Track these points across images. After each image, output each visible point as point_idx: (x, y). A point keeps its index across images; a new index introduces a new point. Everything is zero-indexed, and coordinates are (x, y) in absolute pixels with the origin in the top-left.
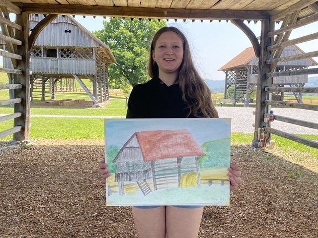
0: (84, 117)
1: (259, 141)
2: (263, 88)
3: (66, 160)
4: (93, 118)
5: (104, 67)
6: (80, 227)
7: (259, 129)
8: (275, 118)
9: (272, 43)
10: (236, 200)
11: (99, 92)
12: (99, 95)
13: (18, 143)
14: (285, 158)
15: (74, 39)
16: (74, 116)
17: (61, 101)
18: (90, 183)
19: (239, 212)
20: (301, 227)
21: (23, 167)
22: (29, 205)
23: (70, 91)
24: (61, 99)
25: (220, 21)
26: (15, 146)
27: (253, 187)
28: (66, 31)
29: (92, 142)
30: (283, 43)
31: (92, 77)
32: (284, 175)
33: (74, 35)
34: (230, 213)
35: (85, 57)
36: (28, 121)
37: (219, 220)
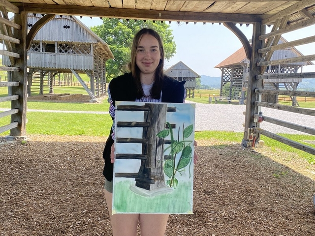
0: (80, 112)
1: (248, 141)
2: (253, 89)
3: (60, 157)
4: (89, 114)
5: (102, 63)
6: (70, 224)
7: (249, 129)
8: (263, 119)
9: (263, 46)
10: (220, 200)
11: (97, 87)
12: (96, 90)
13: (15, 139)
14: (273, 159)
15: (72, 34)
16: (71, 112)
17: (58, 95)
18: (82, 180)
19: (221, 212)
20: (278, 227)
21: (19, 164)
22: (22, 201)
23: (68, 85)
24: (59, 93)
25: (213, 24)
26: (12, 142)
27: (237, 186)
28: (65, 27)
29: (87, 138)
30: (272, 47)
31: (89, 72)
32: (269, 176)
33: (73, 30)
34: (213, 212)
35: (83, 52)
36: (24, 118)
37: (201, 218)
